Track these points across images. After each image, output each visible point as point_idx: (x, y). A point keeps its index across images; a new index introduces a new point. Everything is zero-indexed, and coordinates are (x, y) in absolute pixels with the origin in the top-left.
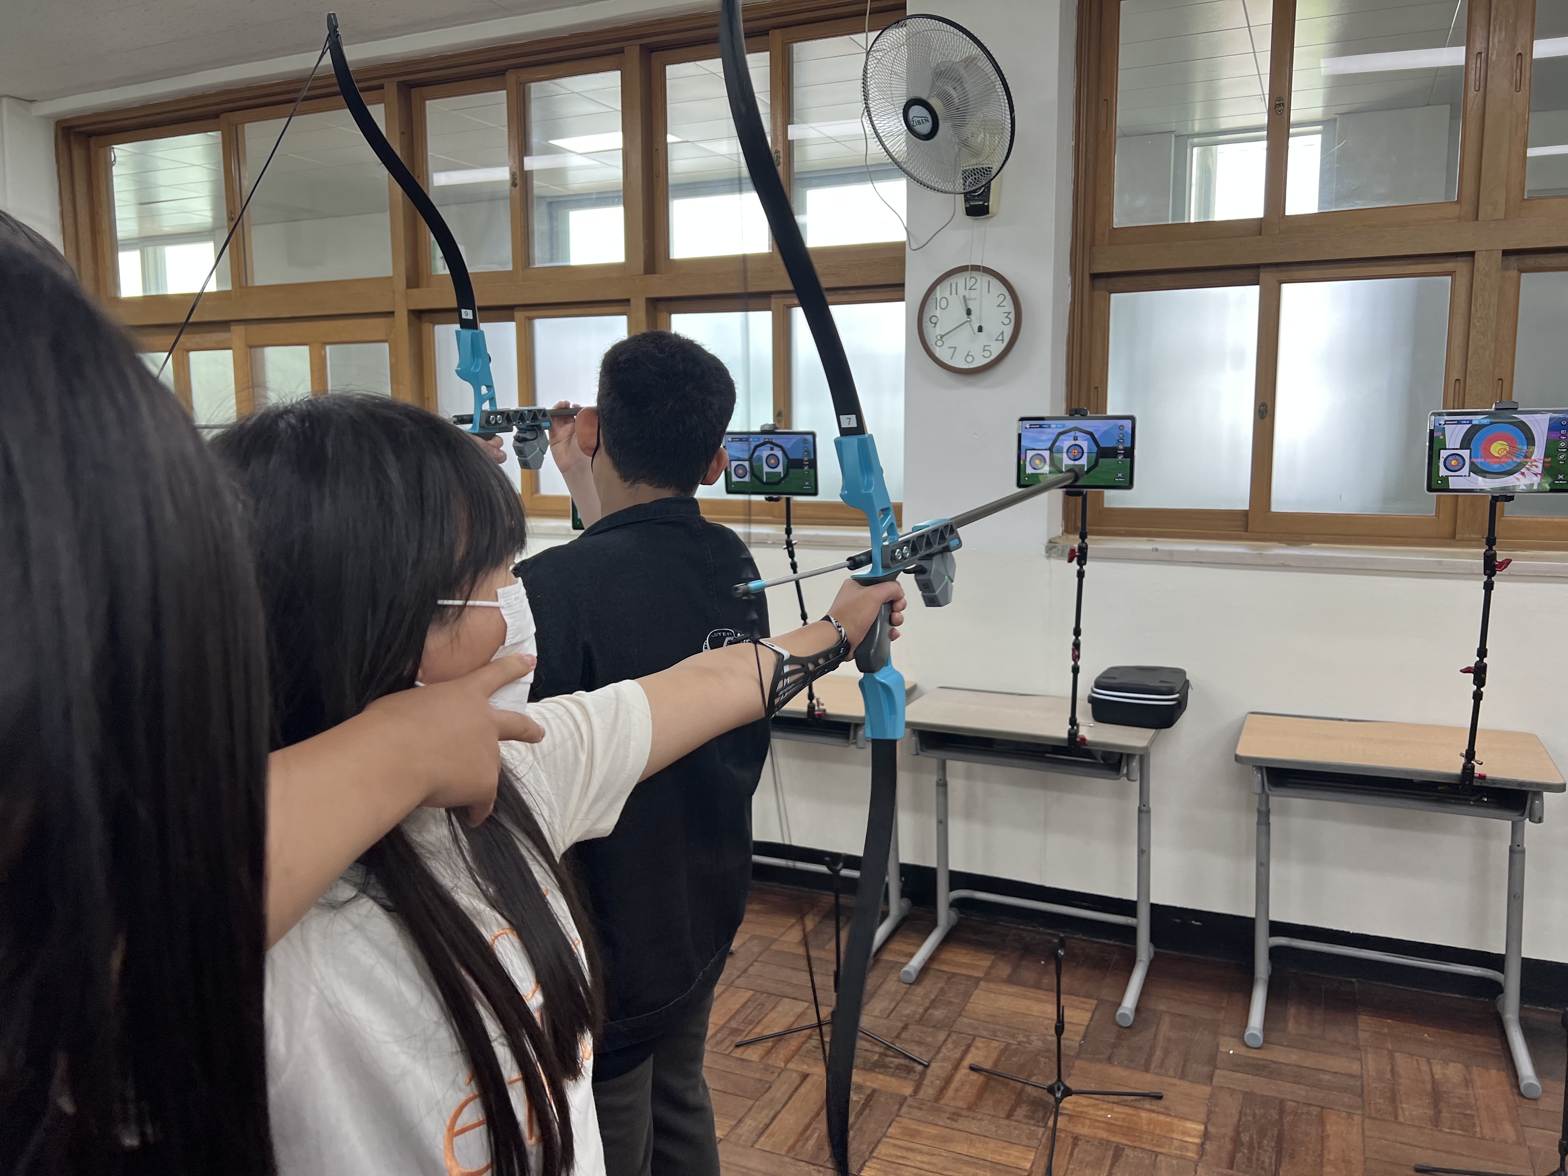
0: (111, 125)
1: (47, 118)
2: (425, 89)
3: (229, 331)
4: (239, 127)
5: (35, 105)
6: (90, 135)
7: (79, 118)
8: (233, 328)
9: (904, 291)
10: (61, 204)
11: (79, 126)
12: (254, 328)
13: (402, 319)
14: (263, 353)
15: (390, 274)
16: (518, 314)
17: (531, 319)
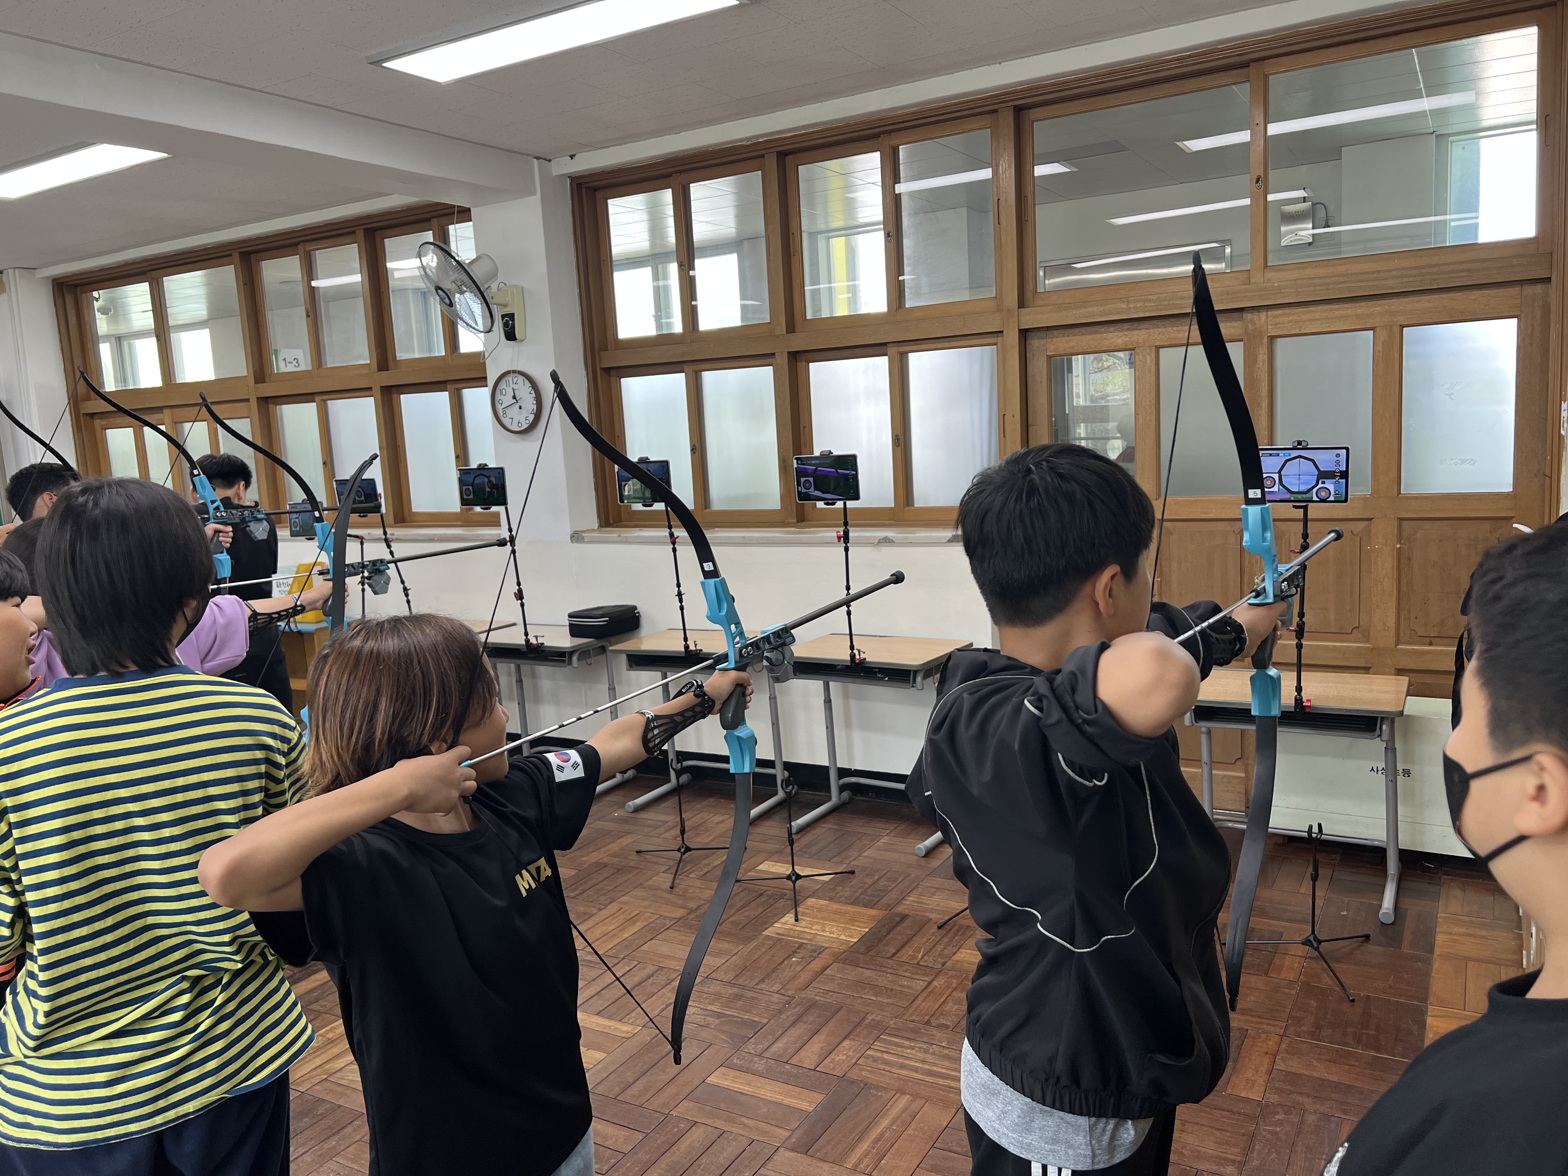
0: (86, 280)
1: (47, 278)
2: (259, 255)
3: (162, 413)
4: (160, 280)
5: (37, 270)
6: (76, 286)
7: (66, 277)
8: (165, 411)
9: (486, 381)
10: (60, 333)
11: (68, 282)
12: (176, 411)
13: (254, 403)
14: (183, 427)
15: (246, 374)
16: (317, 398)
17: (325, 401)
